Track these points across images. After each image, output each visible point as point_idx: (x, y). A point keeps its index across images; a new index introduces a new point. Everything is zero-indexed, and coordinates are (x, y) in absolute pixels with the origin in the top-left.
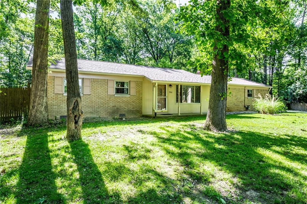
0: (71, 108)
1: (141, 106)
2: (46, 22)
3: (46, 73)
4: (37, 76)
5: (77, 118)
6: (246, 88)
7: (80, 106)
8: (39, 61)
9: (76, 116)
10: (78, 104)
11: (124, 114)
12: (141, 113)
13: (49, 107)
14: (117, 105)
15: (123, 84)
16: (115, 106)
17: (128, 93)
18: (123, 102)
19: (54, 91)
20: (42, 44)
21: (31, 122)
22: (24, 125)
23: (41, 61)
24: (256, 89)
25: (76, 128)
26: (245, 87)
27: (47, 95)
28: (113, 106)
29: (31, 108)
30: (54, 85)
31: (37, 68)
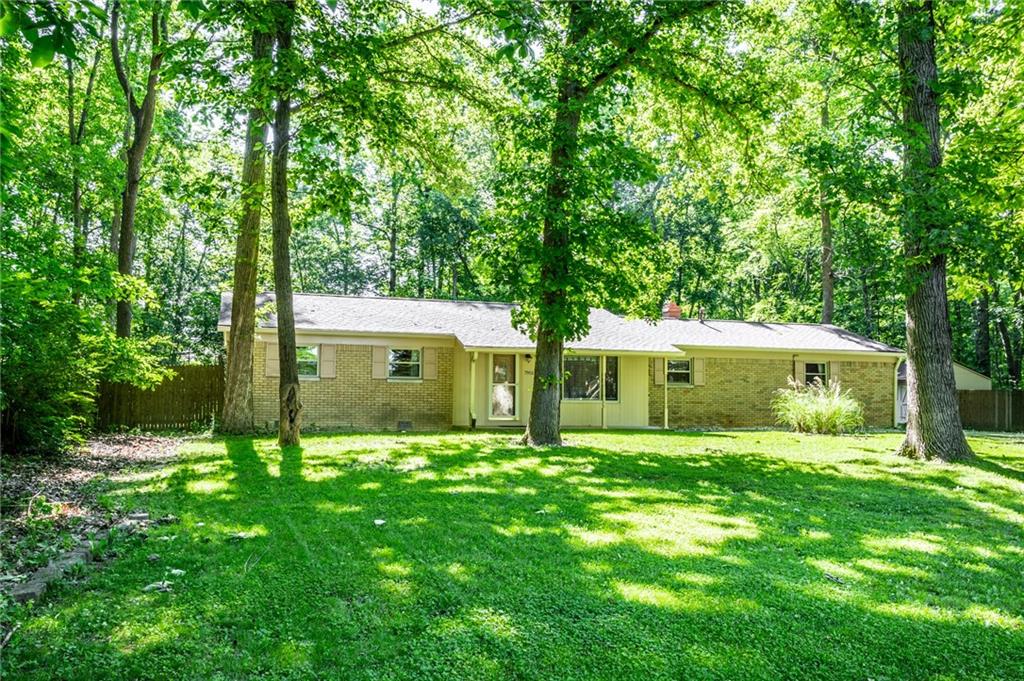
0: (285, 399)
1: (451, 406)
2: (254, 250)
3: (251, 340)
4: (238, 347)
5: (293, 415)
6: (796, 358)
7: (298, 395)
8: (241, 319)
9: (291, 412)
10: (294, 394)
11: (407, 423)
12: (451, 422)
13: (255, 404)
14: (394, 401)
15: (406, 355)
16: (389, 404)
17: (418, 375)
18: (407, 395)
19: (264, 371)
20: (246, 289)
21: (226, 425)
22: (214, 431)
23: (244, 319)
24: (843, 362)
25: (291, 428)
26: (794, 356)
27: (251, 379)
28: (383, 405)
29: (227, 402)
30: (265, 360)
31: (237, 333)
